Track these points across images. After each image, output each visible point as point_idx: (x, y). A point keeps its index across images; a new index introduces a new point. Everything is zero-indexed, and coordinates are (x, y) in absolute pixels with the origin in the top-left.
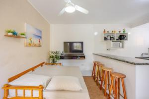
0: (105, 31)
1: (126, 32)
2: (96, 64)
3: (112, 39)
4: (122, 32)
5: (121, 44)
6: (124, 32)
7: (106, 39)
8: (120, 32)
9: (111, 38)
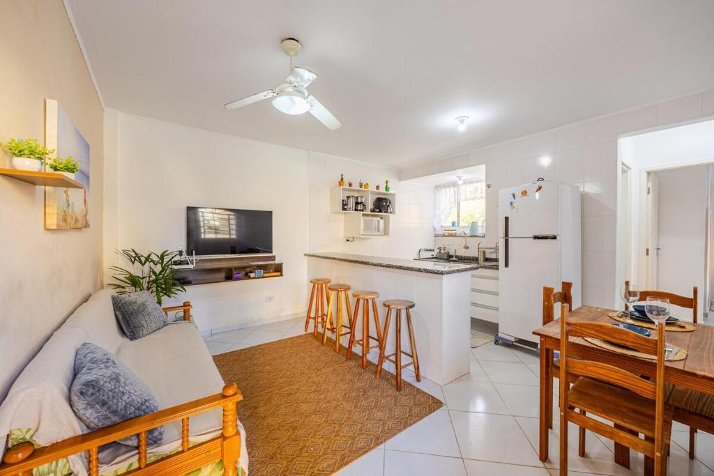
0: (341, 182)
1: (391, 191)
2: (319, 288)
3: (360, 207)
4: (382, 190)
5: (382, 222)
6: (387, 189)
7: (344, 207)
8: (378, 188)
9: (357, 203)
